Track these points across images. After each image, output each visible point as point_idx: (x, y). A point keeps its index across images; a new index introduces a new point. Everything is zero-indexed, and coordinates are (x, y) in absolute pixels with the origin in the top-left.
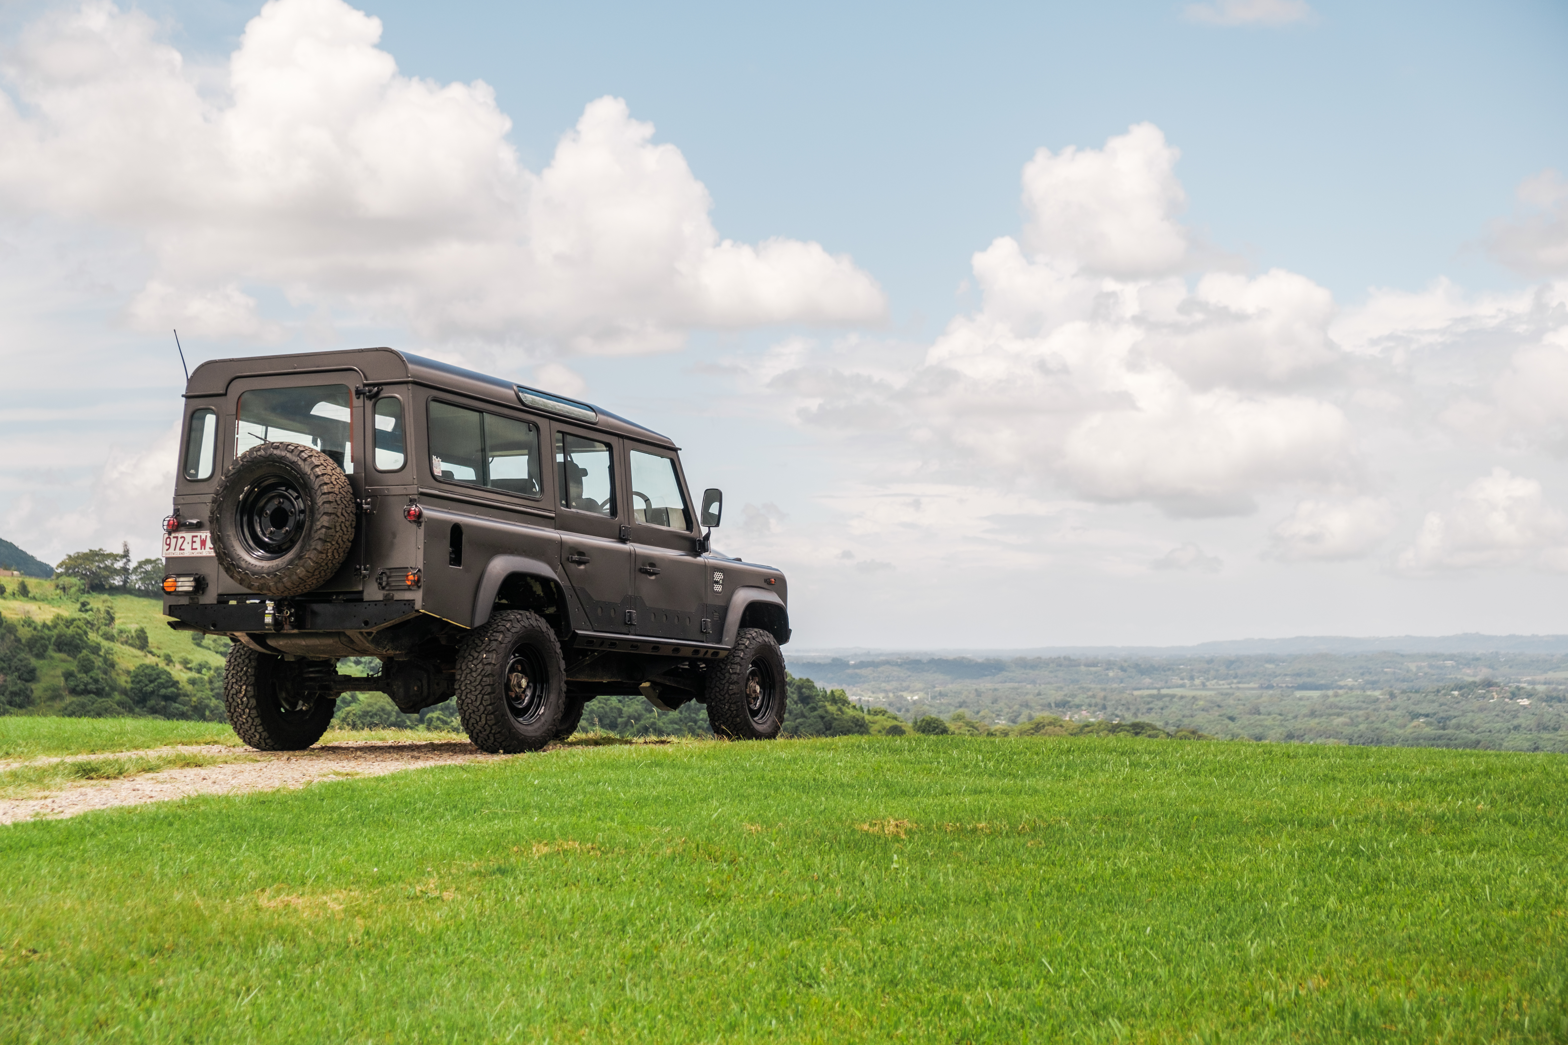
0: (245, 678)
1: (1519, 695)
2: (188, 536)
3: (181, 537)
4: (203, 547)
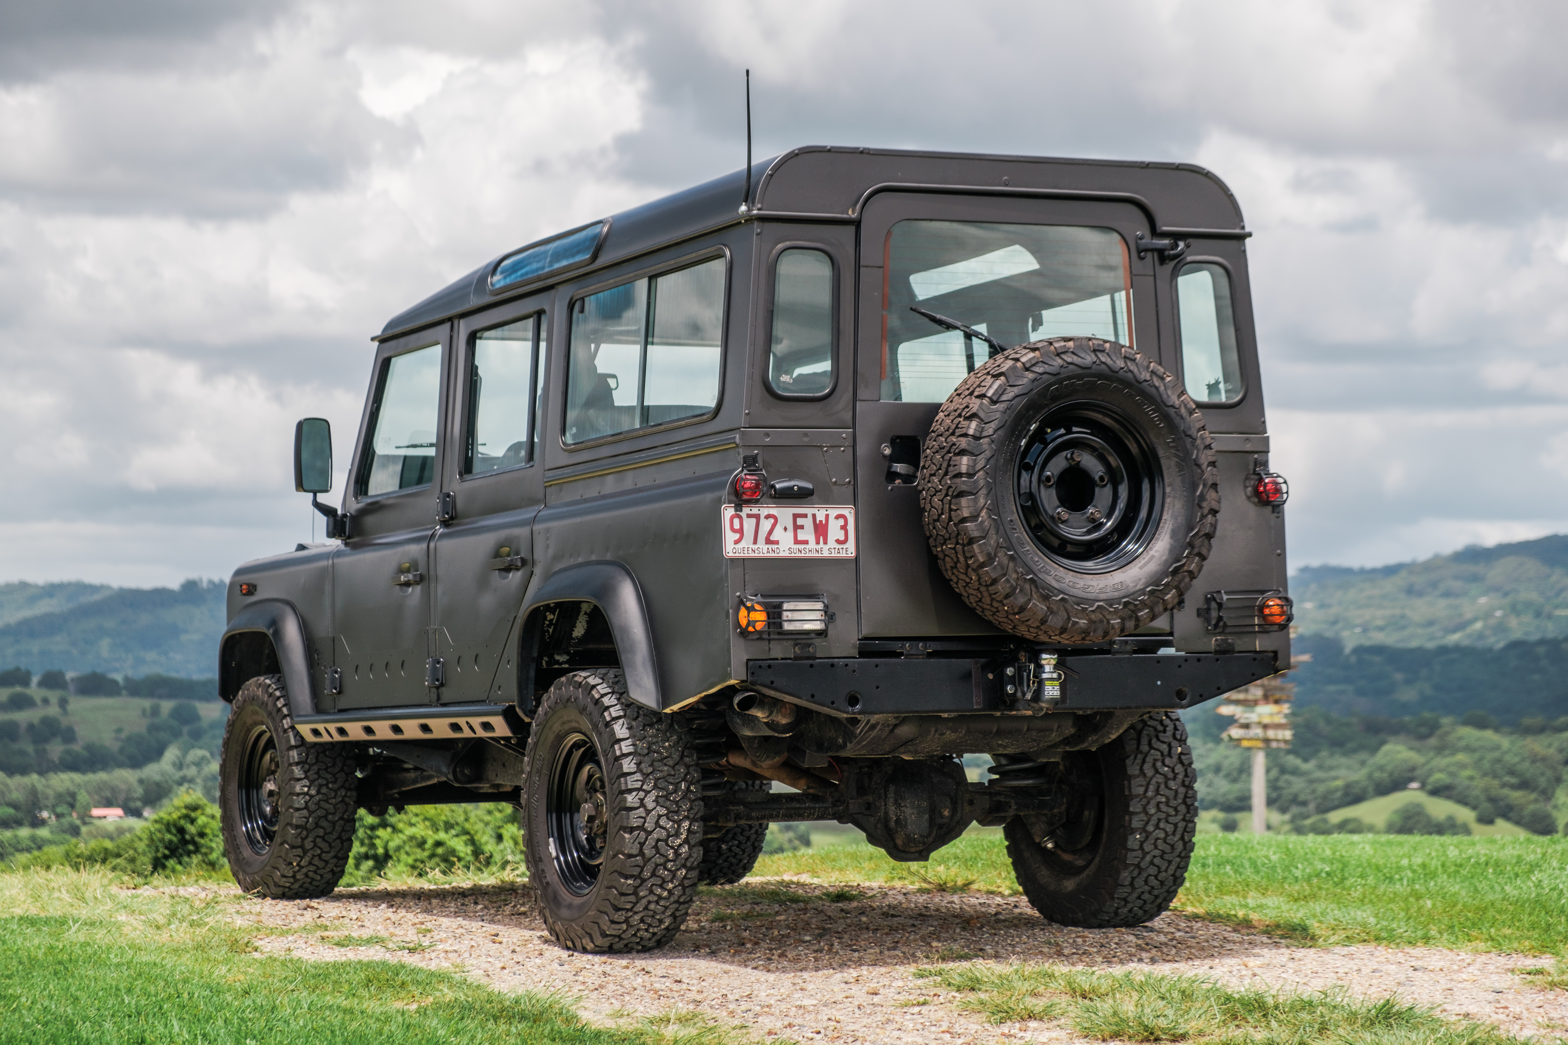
2: (785, 513)
3: (768, 517)
4: (821, 538)
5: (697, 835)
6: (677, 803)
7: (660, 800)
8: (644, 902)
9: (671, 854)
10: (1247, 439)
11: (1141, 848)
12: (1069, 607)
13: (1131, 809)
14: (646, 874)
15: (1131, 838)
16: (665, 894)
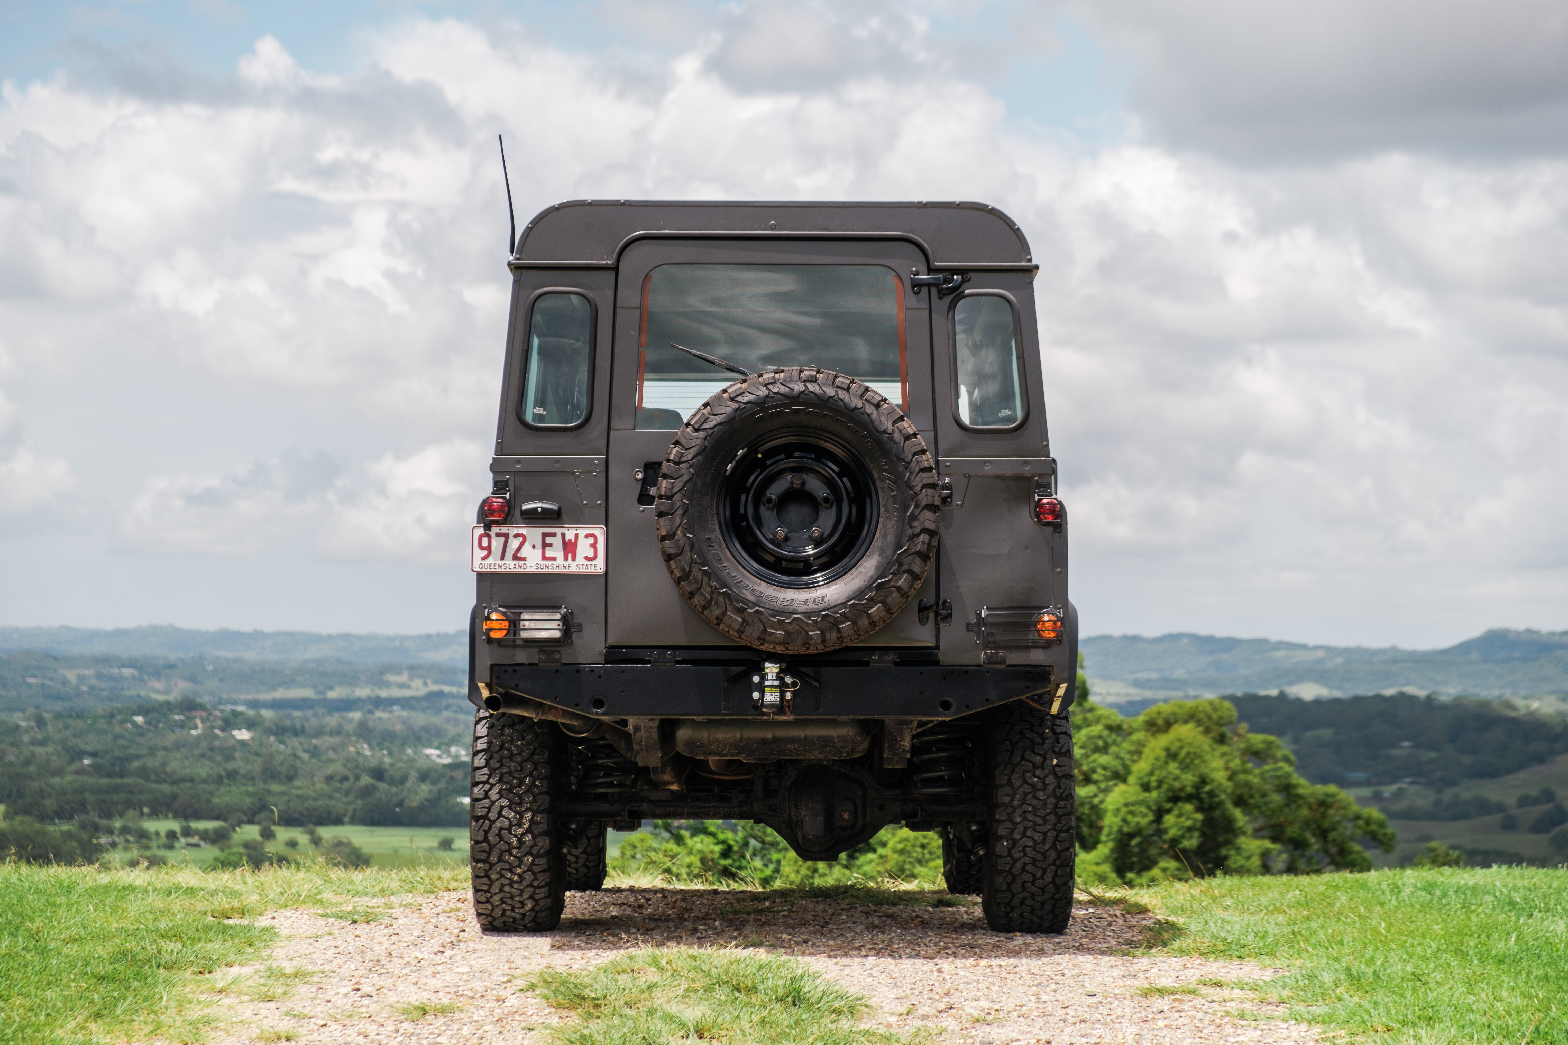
0: (529, 799)
1: (236, 724)
2: (534, 533)
3: (517, 536)
4: (570, 555)
5: (541, 825)
6: (520, 797)
7: (503, 792)
8: (497, 884)
9: (514, 840)
10: (1025, 462)
11: (1010, 855)
12: (764, 620)
13: (997, 817)
14: (493, 859)
15: (998, 845)
16: (516, 878)
